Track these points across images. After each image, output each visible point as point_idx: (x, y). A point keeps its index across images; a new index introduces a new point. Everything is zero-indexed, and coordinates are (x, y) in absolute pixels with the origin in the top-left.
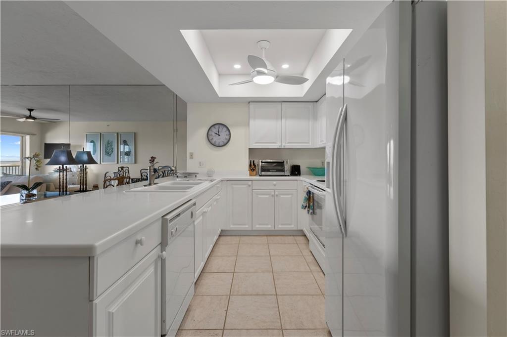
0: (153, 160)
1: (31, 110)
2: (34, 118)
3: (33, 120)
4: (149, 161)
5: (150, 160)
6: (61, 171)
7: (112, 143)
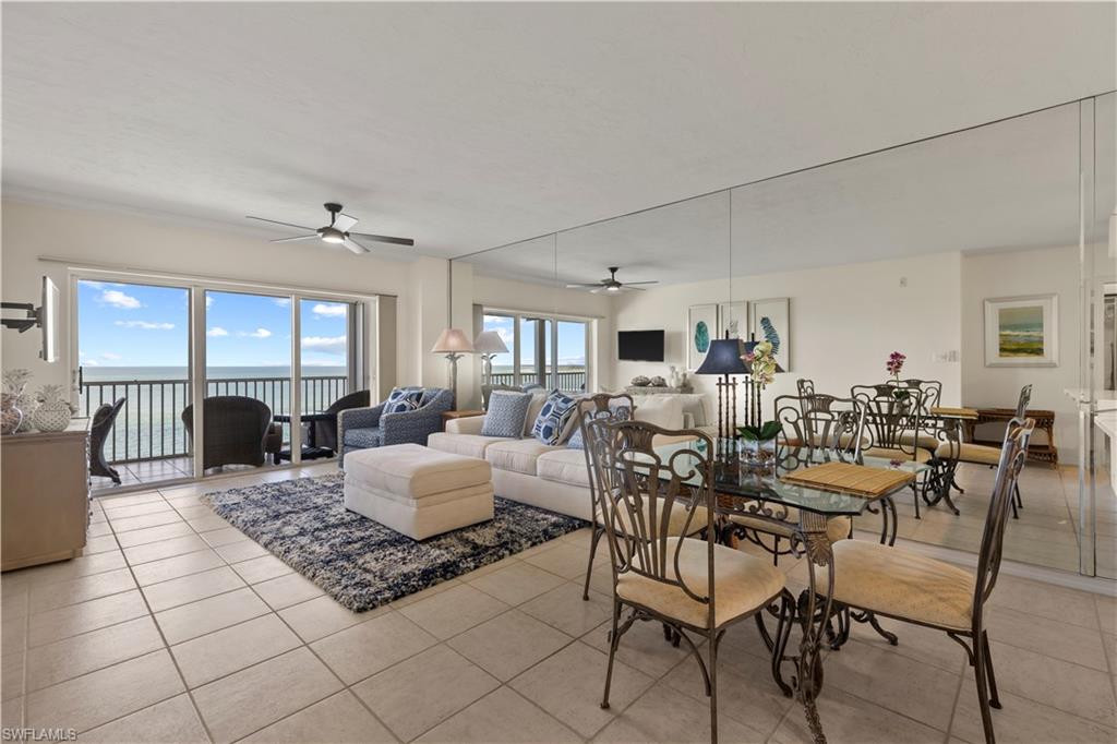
0: (896, 362)
1: (613, 270)
2: (619, 284)
4: (887, 367)
5: (889, 363)
6: (724, 388)
7: (736, 325)
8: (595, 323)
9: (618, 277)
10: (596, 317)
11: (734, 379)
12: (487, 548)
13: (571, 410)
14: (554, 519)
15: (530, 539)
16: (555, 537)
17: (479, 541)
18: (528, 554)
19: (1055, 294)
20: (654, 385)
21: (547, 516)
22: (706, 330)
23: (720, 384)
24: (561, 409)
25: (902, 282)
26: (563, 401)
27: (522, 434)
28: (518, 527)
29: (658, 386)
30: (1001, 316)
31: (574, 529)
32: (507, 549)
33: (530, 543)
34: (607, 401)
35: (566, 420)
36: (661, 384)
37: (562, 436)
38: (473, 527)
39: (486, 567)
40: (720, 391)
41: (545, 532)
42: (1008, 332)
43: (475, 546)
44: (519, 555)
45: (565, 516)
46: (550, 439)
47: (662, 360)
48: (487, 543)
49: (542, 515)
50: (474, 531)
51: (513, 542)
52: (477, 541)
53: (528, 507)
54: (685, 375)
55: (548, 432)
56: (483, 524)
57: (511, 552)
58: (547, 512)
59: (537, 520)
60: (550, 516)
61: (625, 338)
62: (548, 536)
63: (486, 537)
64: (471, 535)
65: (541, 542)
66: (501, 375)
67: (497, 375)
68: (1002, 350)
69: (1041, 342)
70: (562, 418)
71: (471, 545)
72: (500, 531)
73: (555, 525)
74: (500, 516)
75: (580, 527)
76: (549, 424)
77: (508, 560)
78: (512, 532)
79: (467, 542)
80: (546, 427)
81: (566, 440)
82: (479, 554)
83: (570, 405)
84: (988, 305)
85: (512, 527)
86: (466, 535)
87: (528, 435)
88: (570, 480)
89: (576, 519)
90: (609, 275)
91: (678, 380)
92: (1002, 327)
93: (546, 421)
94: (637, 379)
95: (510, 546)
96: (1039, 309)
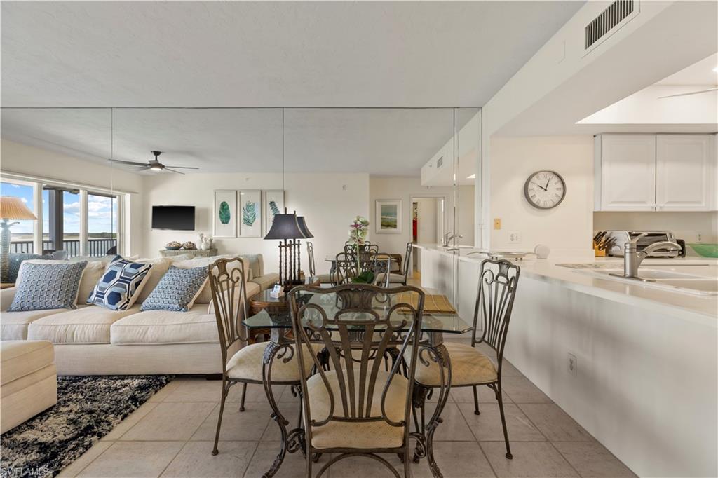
1: (157, 154)
2: (162, 166)
3: (160, 170)
6: (283, 249)
7: (254, 206)
8: (127, 197)
9: (161, 160)
10: (128, 192)
11: (299, 241)
12: (64, 444)
13: (143, 274)
14: (136, 382)
15: (119, 413)
16: (146, 401)
17: (47, 438)
18: (121, 430)
19: (401, 199)
20: (185, 249)
21: (126, 381)
22: (228, 208)
23: (281, 246)
24: (131, 274)
25: (344, 187)
26: (131, 267)
27: (75, 303)
28: (95, 404)
29: (189, 249)
30: (382, 208)
31: (162, 385)
32: (93, 434)
33: (120, 417)
34: (225, 264)
35: (137, 284)
36: (191, 247)
37: (132, 300)
38: (29, 424)
39: (70, 468)
40: (281, 251)
41: (133, 399)
42: (384, 217)
43: (43, 447)
44: (110, 436)
45: (147, 377)
46: (119, 305)
47: (194, 230)
48: (61, 437)
49: (119, 383)
50: (32, 427)
51: (98, 423)
52: (42, 440)
53: (96, 377)
54: (211, 240)
55: (115, 298)
56: (43, 415)
57: (100, 436)
58: (123, 377)
59: (116, 389)
60: (130, 381)
61: (158, 211)
62: (137, 401)
63: (55, 430)
64: (30, 435)
65: (132, 411)
66: (22, 243)
67: (16, 243)
68: (383, 225)
69: (396, 222)
70: (132, 283)
71: (36, 449)
72: (72, 416)
73: (141, 388)
74: (65, 398)
75: (168, 382)
76: (116, 290)
77: (99, 447)
78: (90, 412)
79: (26, 444)
80: (112, 293)
81: (138, 302)
82: (54, 455)
83: (141, 270)
84: (377, 203)
85: (88, 406)
86: (19, 437)
87: (82, 303)
88: (157, 340)
89: (160, 375)
90: (153, 158)
91: (207, 243)
92: (383, 214)
93: (111, 287)
94: (171, 244)
95: (96, 430)
96: (396, 206)
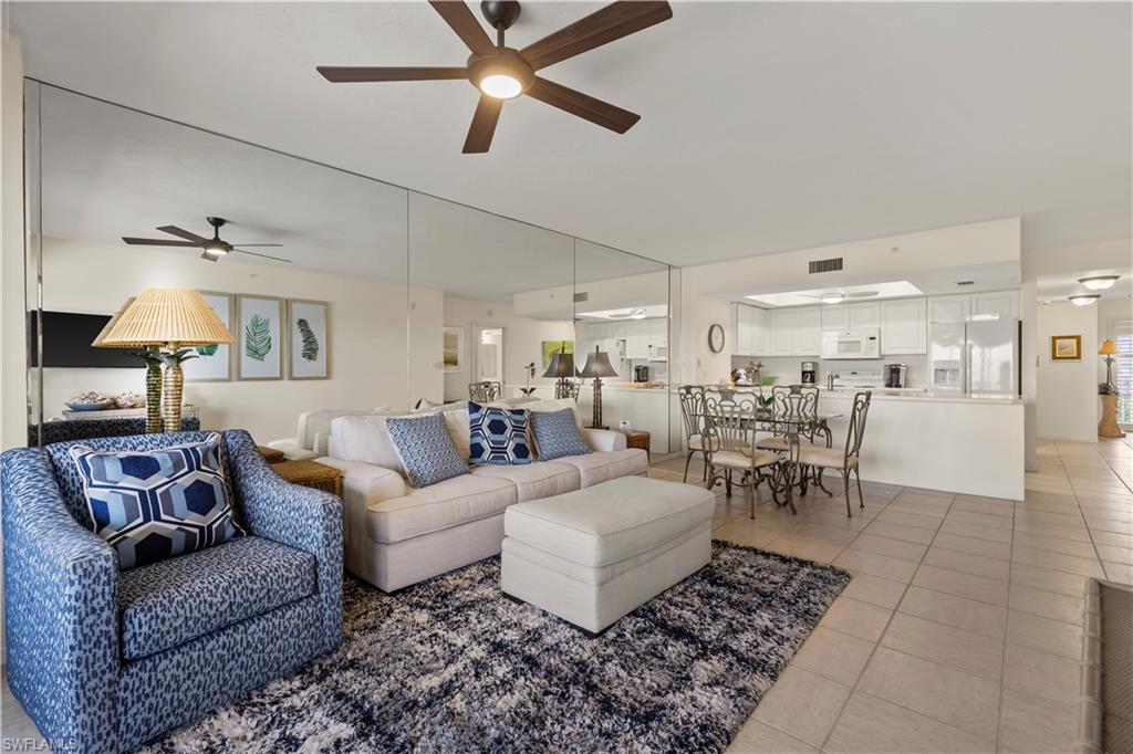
1: (218, 223)
2: (228, 247)
7: (267, 324)
26: (513, 413)
69: (457, 357)
83: (526, 416)
96: (456, 336)
